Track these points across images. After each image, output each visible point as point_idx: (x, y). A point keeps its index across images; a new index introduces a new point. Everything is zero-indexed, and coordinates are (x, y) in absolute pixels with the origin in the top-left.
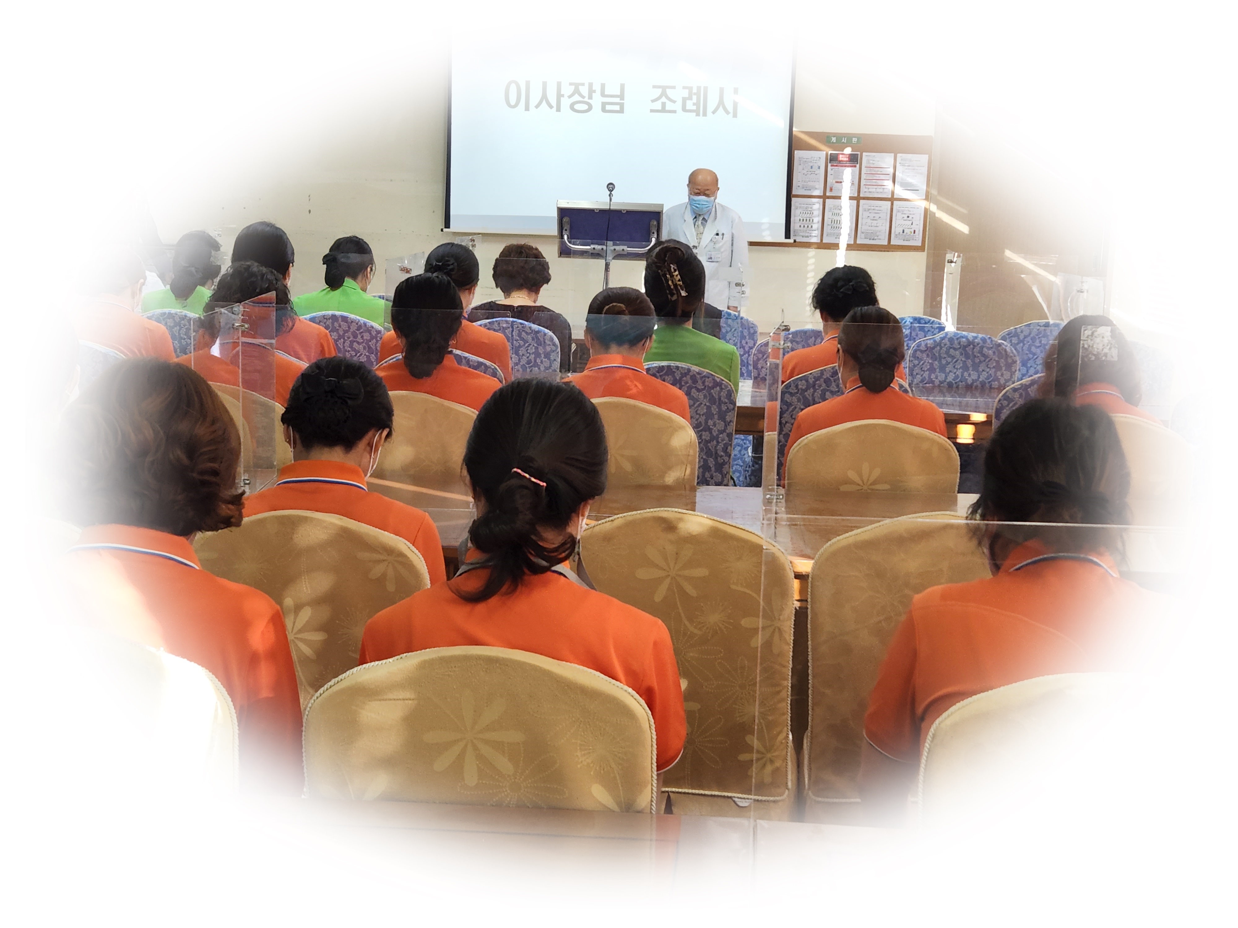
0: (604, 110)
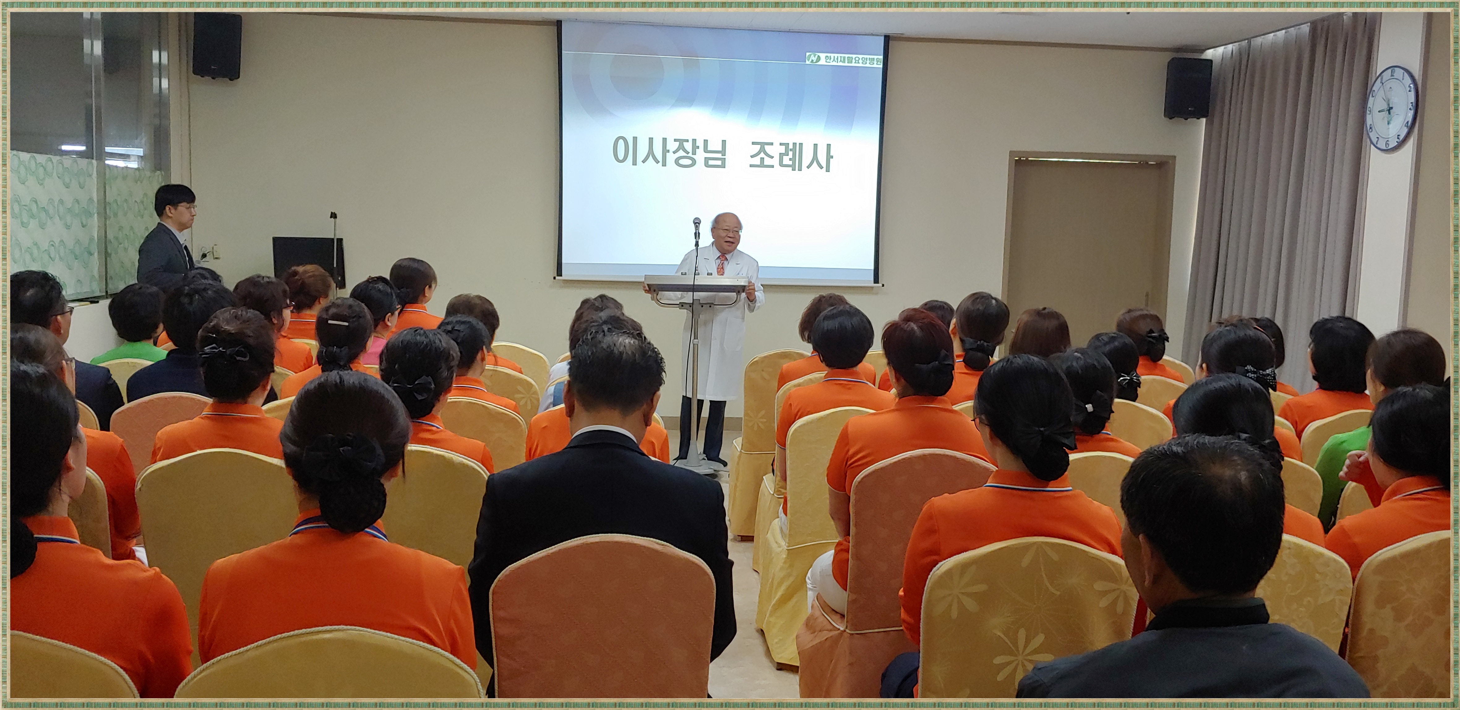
0: (707, 165)
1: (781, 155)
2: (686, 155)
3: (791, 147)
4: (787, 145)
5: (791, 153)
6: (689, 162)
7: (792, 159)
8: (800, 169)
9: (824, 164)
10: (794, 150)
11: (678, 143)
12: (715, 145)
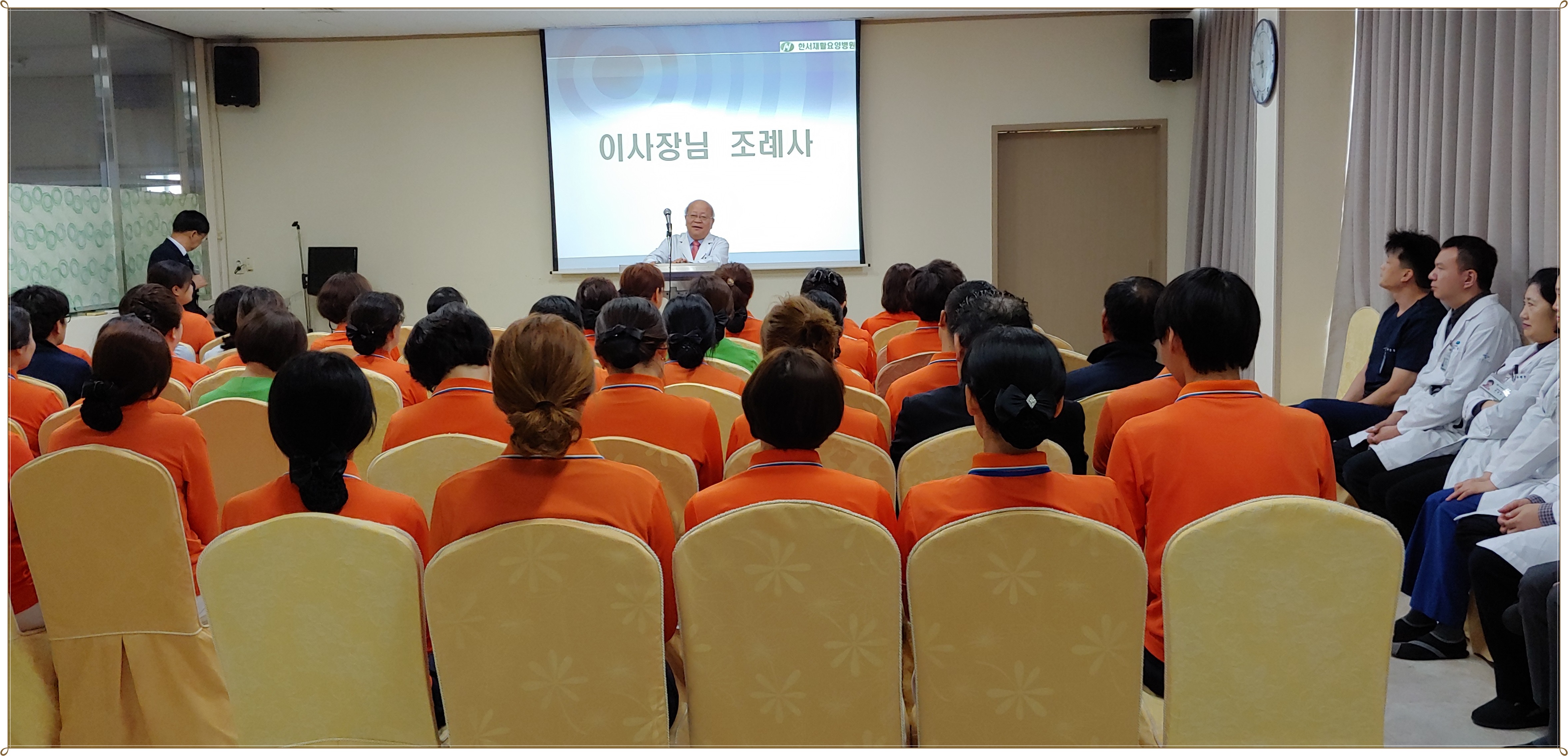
0: (690, 157)
1: (762, 143)
3: (770, 134)
4: (766, 133)
5: (771, 141)
6: (672, 155)
7: (773, 147)
8: (781, 156)
9: (804, 149)
10: (774, 137)
11: (661, 138)
12: (696, 137)
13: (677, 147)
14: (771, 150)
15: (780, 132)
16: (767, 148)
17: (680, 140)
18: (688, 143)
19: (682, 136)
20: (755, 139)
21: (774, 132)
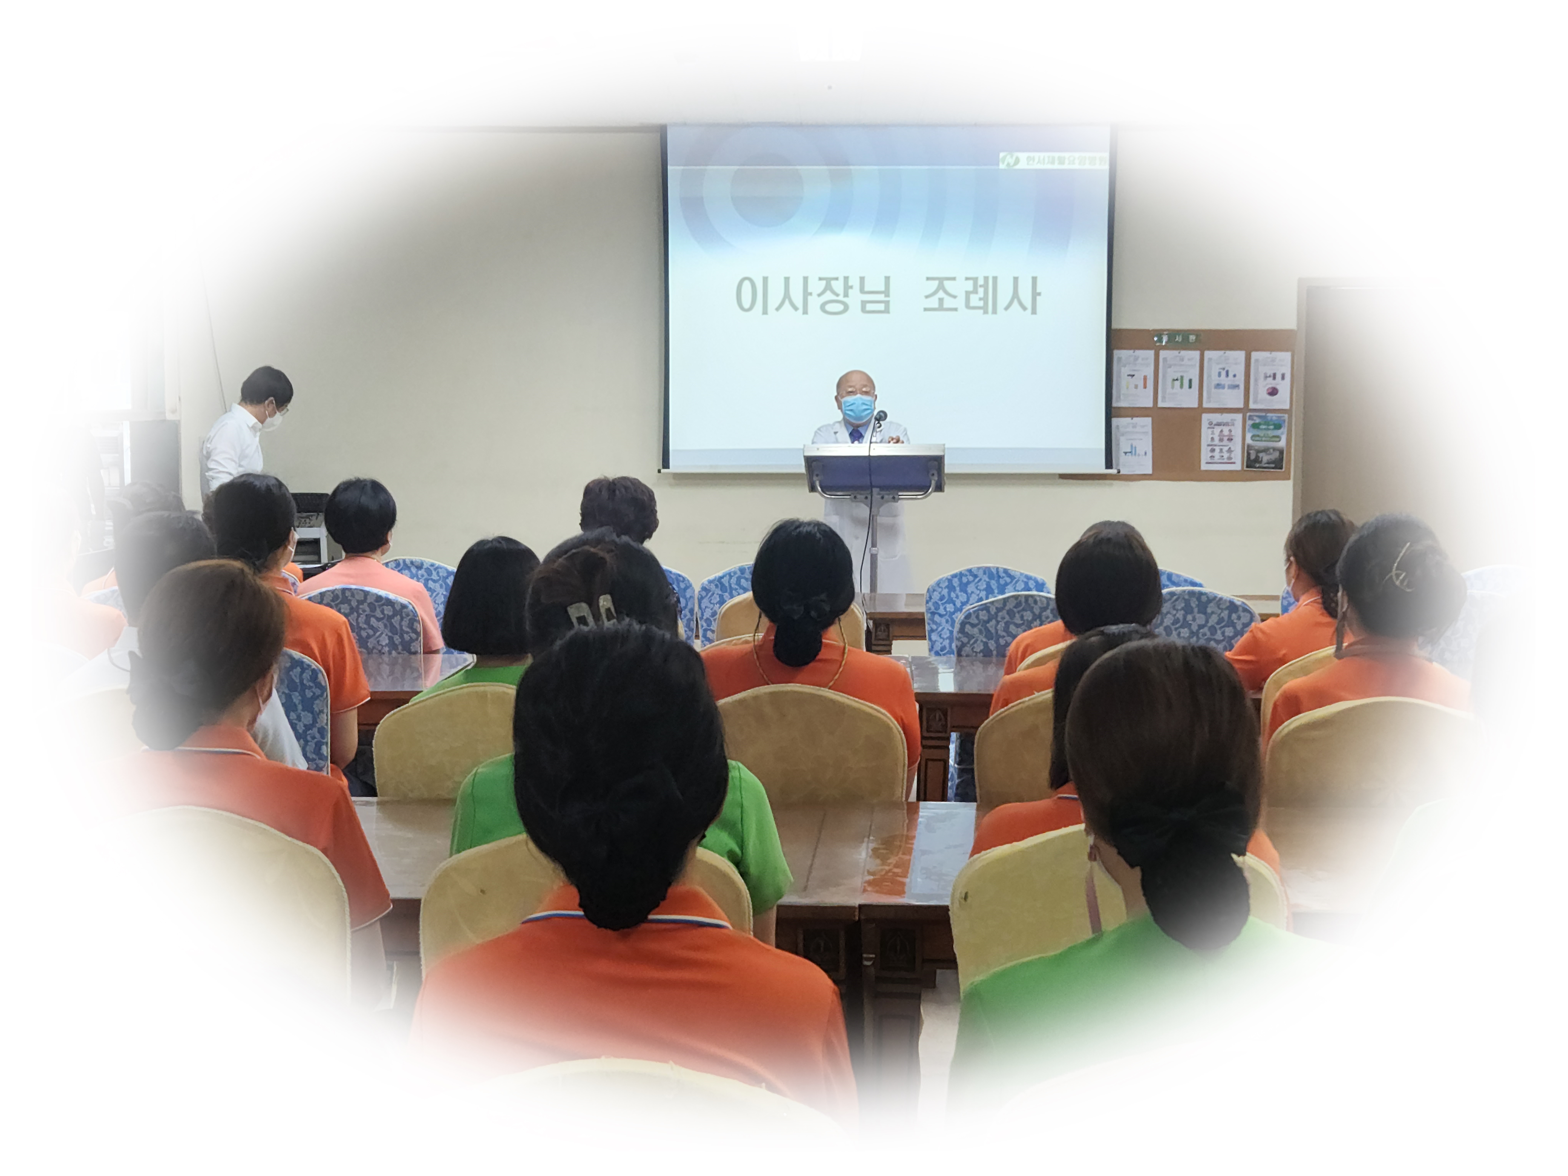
0: (864, 310)
1: (968, 294)
2: (834, 298)
3: (981, 282)
4: (975, 280)
5: (981, 291)
6: (840, 307)
7: (985, 299)
8: (995, 312)
9: (1028, 303)
10: (985, 286)
11: (824, 282)
12: (875, 283)
13: (846, 295)
14: (981, 304)
15: (995, 279)
16: (975, 300)
17: (851, 287)
18: (862, 291)
19: (854, 282)
20: (959, 288)
21: (986, 279)
